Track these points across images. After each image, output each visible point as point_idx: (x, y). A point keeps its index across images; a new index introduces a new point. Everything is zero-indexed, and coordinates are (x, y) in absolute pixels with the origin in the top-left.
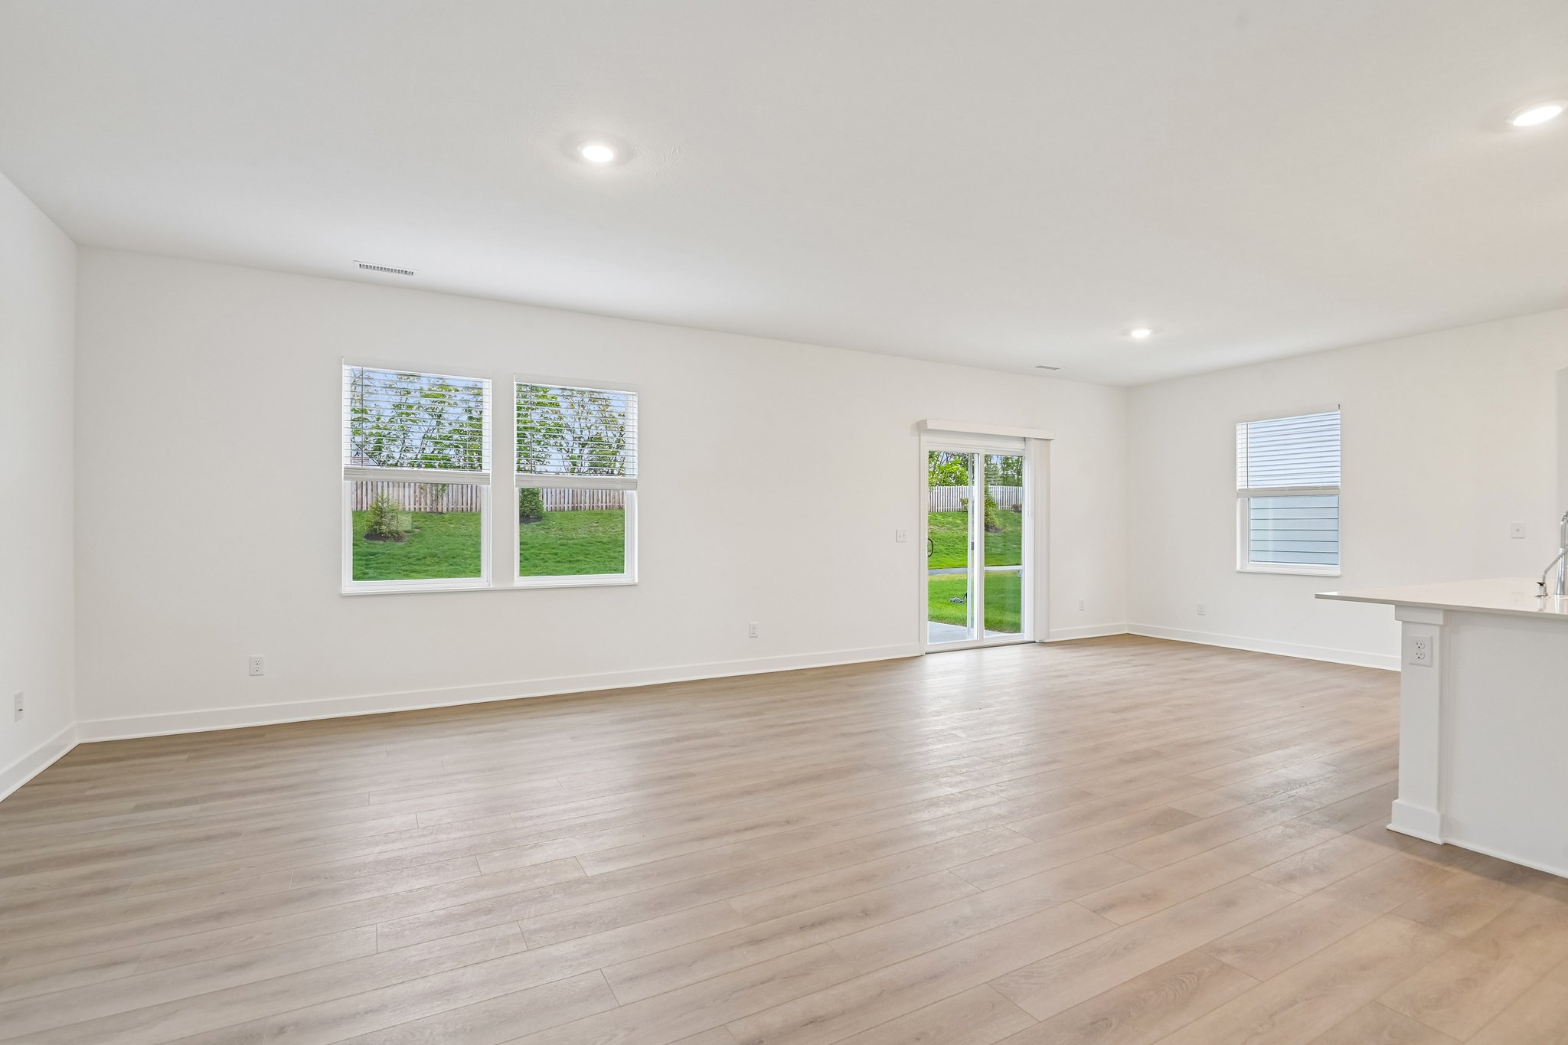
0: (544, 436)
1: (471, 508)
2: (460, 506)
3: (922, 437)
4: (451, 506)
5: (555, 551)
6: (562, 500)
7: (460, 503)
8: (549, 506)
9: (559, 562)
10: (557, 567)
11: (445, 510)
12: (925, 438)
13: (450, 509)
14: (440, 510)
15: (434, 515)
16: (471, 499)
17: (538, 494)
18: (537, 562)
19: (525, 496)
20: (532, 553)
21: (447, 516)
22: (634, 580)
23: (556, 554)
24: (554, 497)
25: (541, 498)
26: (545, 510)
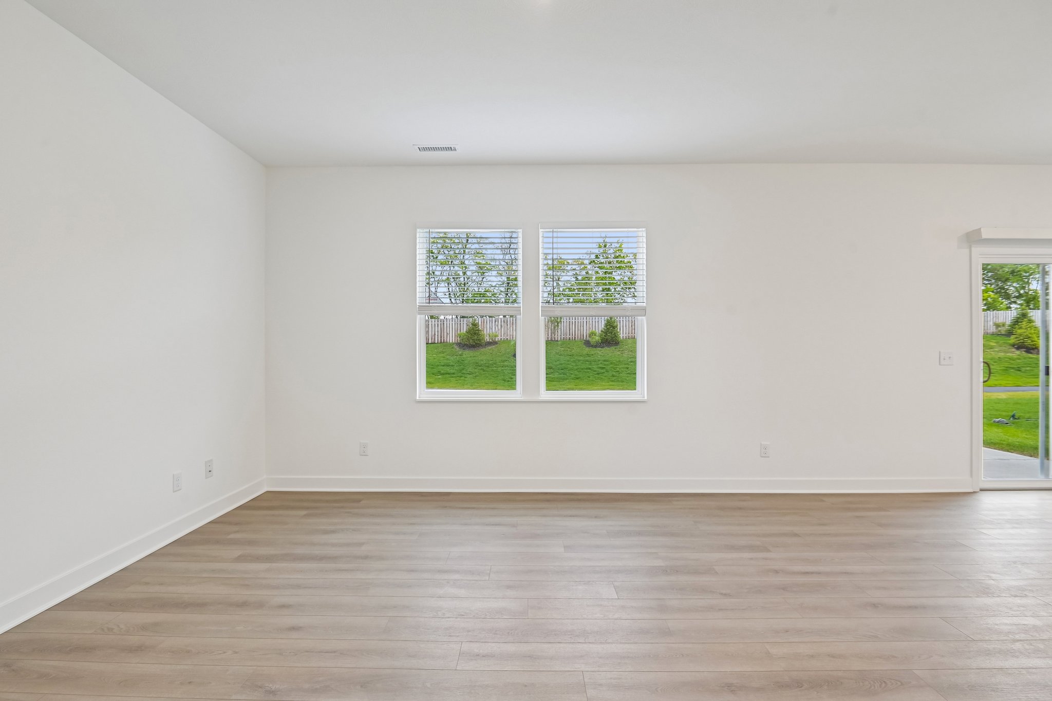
0: (622, 288)
1: (575, 338)
2: (568, 336)
3: (973, 249)
4: (563, 336)
5: (627, 366)
6: (633, 331)
7: (568, 334)
8: (624, 335)
9: (629, 373)
10: (628, 377)
11: (559, 339)
12: (977, 250)
13: (562, 338)
14: (556, 339)
15: (552, 342)
16: (575, 332)
17: (616, 327)
18: (614, 373)
19: (608, 329)
20: (611, 367)
21: (559, 343)
22: (644, 397)
23: (627, 368)
24: (627, 329)
25: (619, 330)
26: (621, 337)
